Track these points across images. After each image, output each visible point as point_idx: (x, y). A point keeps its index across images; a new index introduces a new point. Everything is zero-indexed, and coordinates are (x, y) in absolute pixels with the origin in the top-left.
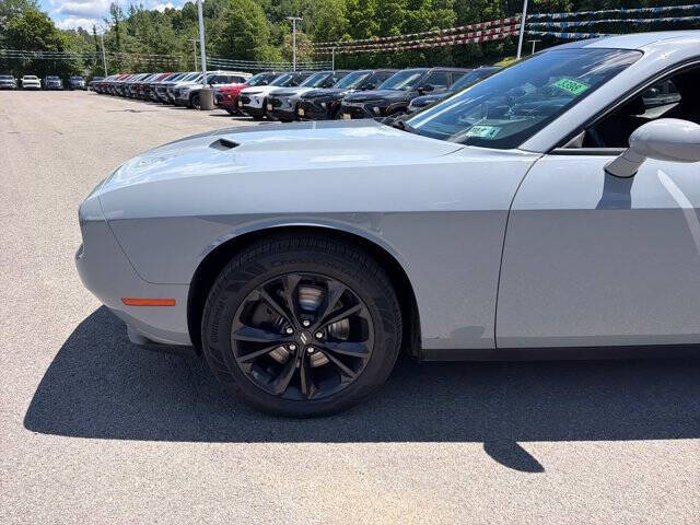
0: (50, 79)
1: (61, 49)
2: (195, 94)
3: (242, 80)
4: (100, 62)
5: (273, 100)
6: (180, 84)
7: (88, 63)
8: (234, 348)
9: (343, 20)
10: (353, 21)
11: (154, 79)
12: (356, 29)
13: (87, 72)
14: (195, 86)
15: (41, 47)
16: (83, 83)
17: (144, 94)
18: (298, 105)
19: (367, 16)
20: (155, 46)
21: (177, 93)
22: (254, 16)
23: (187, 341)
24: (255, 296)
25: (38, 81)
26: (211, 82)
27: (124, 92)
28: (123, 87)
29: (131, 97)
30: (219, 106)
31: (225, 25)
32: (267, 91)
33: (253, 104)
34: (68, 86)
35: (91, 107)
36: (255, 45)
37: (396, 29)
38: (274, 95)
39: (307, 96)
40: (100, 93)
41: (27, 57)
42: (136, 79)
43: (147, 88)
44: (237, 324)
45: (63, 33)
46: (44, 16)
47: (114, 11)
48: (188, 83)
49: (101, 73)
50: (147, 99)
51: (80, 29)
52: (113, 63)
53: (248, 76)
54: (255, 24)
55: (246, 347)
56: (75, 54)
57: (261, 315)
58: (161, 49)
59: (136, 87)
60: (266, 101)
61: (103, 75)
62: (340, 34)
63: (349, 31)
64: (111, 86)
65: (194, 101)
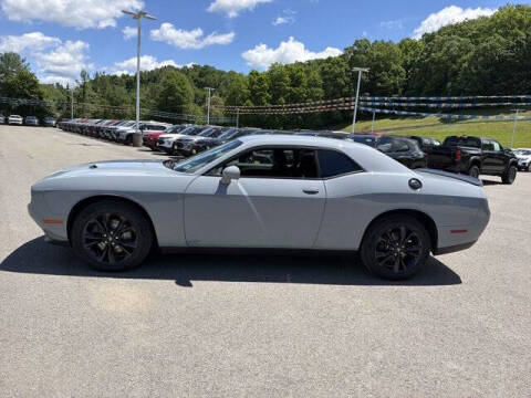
0: (29, 119)
1: (41, 98)
2: (130, 135)
3: (164, 128)
4: (69, 109)
5: (179, 143)
6: (121, 128)
7: (59, 109)
8: (84, 241)
9: (245, 90)
10: (253, 92)
11: (104, 124)
12: (255, 97)
13: (58, 115)
14: (130, 130)
15: (26, 96)
16: (54, 122)
17: (95, 133)
18: (194, 147)
19: (263, 89)
20: (111, 100)
21: (118, 134)
22: (183, 84)
23: (67, 239)
24: (92, 221)
25: (21, 119)
26: (142, 128)
27: (82, 131)
28: (82, 128)
29: (86, 135)
30: (144, 144)
31: (163, 89)
32: (175, 137)
33: (166, 145)
34: (43, 124)
35: (56, 140)
36: (182, 103)
37: (282, 100)
38: (180, 140)
39: (199, 142)
40: (66, 130)
41: (15, 103)
42: (92, 123)
43: (98, 129)
44: (85, 231)
45: (45, 86)
46: (32, 75)
47: (84, 75)
48: (126, 128)
49: (68, 116)
50: (97, 137)
51: (58, 84)
52: (79, 111)
53: (168, 126)
54: (184, 89)
55: (88, 241)
56: (51, 103)
57: (95, 230)
58: (114, 103)
59: (91, 128)
60: (174, 143)
61: (70, 118)
62: (244, 100)
63: (250, 98)
64: (73, 126)
65: (129, 140)
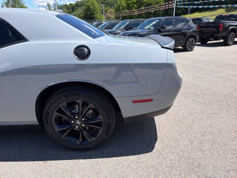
9: (124, 5)
10: (128, 5)
12: (129, 7)
19: (133, 3)
22: (94, 5)
31: (85, 8)
36: (94, 14)
54: (94, 7)
62: (123, 9)
63: (126, 8)
